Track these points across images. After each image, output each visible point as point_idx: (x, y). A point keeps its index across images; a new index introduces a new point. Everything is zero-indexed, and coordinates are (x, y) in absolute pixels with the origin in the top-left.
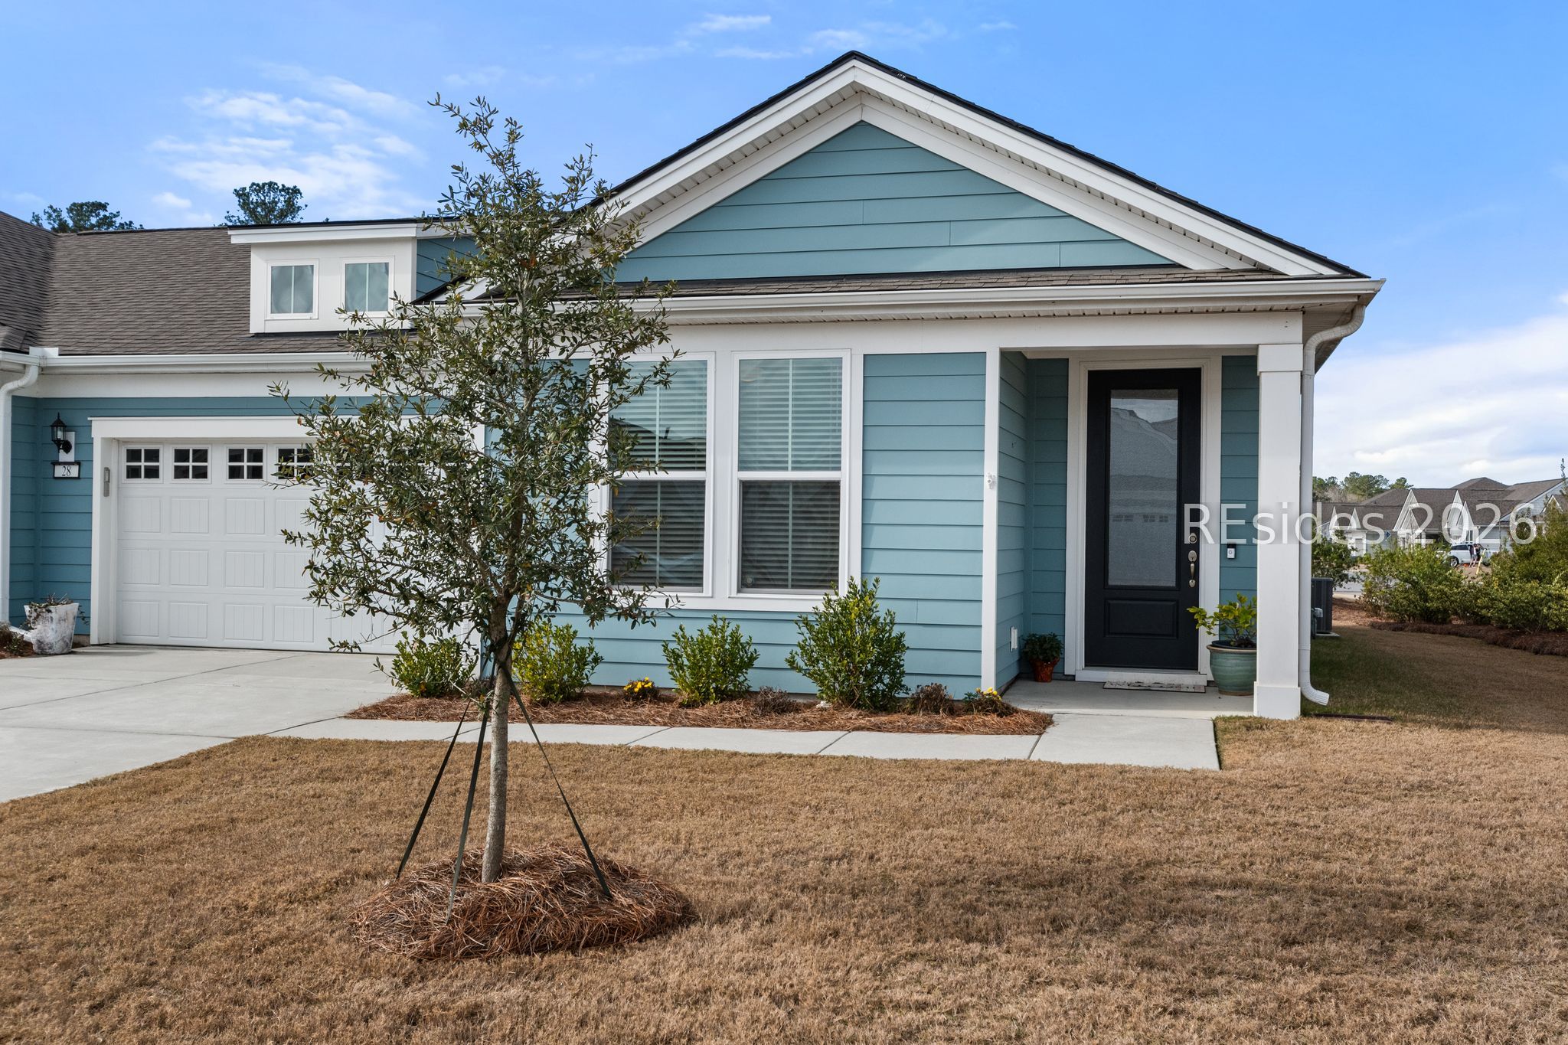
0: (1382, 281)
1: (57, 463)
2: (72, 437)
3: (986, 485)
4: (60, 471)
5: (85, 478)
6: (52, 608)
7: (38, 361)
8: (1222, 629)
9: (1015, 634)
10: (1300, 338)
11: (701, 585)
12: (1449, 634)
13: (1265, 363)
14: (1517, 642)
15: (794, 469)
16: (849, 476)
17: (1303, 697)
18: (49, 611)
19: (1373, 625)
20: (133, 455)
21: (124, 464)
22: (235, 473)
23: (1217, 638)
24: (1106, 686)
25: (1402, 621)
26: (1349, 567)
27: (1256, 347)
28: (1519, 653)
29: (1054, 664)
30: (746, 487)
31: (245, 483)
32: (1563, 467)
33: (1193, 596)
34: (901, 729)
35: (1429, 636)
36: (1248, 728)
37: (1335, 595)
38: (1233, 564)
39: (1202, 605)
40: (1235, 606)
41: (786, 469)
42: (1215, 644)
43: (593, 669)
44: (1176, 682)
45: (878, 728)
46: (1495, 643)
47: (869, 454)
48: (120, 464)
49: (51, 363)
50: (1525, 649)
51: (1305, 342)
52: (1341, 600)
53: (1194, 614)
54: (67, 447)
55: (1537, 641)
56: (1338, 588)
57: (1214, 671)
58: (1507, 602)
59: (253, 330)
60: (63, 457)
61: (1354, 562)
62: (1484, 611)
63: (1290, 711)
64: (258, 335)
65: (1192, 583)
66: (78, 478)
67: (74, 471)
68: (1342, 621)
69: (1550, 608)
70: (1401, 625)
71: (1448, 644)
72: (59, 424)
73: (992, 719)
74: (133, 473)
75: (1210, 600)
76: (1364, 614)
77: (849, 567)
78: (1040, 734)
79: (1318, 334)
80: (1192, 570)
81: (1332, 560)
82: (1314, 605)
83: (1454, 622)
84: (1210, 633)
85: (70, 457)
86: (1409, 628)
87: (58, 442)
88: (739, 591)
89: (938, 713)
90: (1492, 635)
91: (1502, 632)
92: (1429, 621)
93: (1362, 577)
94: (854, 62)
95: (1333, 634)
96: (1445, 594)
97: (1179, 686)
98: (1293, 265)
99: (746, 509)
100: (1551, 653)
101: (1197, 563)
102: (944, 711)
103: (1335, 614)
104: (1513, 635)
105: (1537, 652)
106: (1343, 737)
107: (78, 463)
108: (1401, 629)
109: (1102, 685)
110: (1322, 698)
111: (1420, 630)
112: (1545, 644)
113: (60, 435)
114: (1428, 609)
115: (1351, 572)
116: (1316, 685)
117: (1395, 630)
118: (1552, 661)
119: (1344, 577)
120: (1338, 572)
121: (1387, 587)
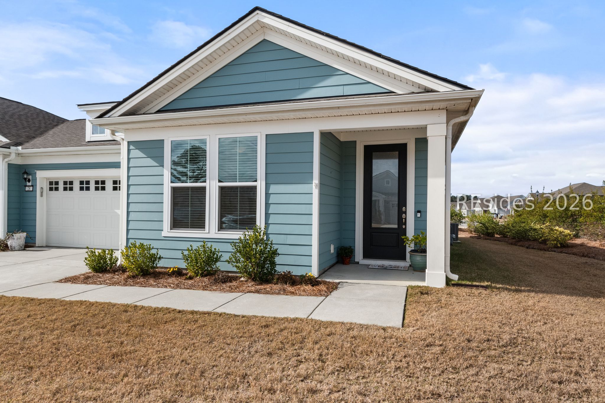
0: (483, 90)
1: (26, 186)
2: (30, 177)
3: (314, 187)
4: (27, 189)
5: (35, 191)
6: (14, 235)
7: (15, 151)
8: (416, 244)
9: (332, 247)
10: (445, 121)
11: (204, 228)
12: (496, 240)
13: (430, 133)
14: (519, 244)
15: (239, 182)
16: (260, 185)
17: (447, 278)
18: (13, 236)
19: (471, 237)
20: (51, 183)
21: (49, 186)
22: (82, 189)
23: (413, 249)
24: (370, 267)
25: (480, 236)
26: (463, 219)
27: (427, 125)
28: (521, 248)
29: (350, 258)
30: (222, 189)
31: (85, 192)
32: (531, 188)
33: (404, 232)
34: (267, 293)
35: (489, 241)
36: (422, 293)
37: (459, 227)
38: (419, 219)
39: (407, 235)
40: (419, 236)
41: (236, 182)
42: (412, 251)
43: (158, 261)
44: (398, 265)
45: (257, 292)
46: (512, 244)
47: (267, 174)
48: (46, 186)
49: (20, 152)
50: (523, 246)
51: (448, 122)
52: (461, 229)
53: (404, 239)
54: (29, 181)
55: (527, 244)
56: (459, 225)
57: (411, 262)
58: (516, 231)
59: (87, 140)
60: (28, 184)
61: (464, 218)
62: (507, 233)
63: (441, 284)
64: (88, 142)
65: (404, 227)
66: (33, 191)
67: (31, 189)
68: (461, 235)
69: (531, 233)
70: (479, 237)
71: (496, 244)
72: (25, 173)
73: (309, 288)
74: (51, 189)
75: (410, 232)
76: (467, 233)
77: (260, 221)
78: (327, 296)
79: (453, 120)
80: (404, 221)
81: (458, 217)
82: (451, 233)
83: (496, 236)
84: (409, 247)
85: (30, 184)
86: (482, 238)
87: (25, 179)
88: (219, 231)
89: (286, 284)
90: (511, 241)
91: (514, 240)
92: (488, 236)
93: (467, 222)
94: (258, 12)
95: (459, 241)
96: (494, 228)
97: (398, 267)
98: (442, 88)
99: (222, 198)
100: (533, 248)
101: (406, 219)
102: (289, 283)
103: (459, 233)
104: (518, 241)
105: (527, 248)
106: (465, 300)
107: (32, 186)
108: (480, 239)
109: (367, 266)
110: (455, 277)
111: (486, 239)
112: (530, 245)
113: (25, 176)
114: (488, 232)
115: (463, 221)
116: (453, 271)
117: (478, 239)
118: (532, 251)
119: (461, 222)
120: (460, 221)
121: (474, 225)
